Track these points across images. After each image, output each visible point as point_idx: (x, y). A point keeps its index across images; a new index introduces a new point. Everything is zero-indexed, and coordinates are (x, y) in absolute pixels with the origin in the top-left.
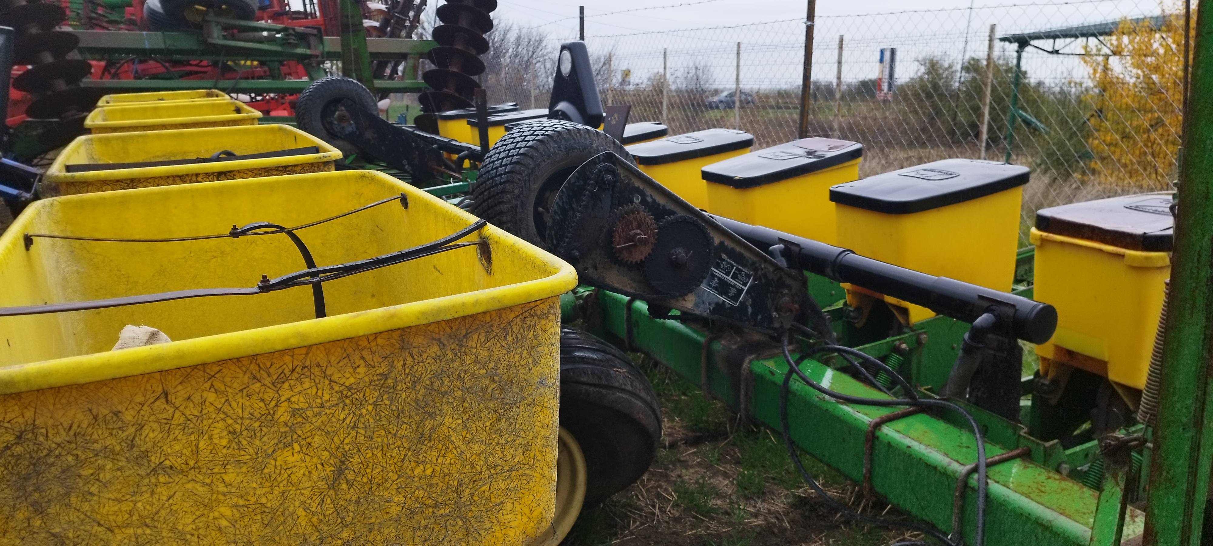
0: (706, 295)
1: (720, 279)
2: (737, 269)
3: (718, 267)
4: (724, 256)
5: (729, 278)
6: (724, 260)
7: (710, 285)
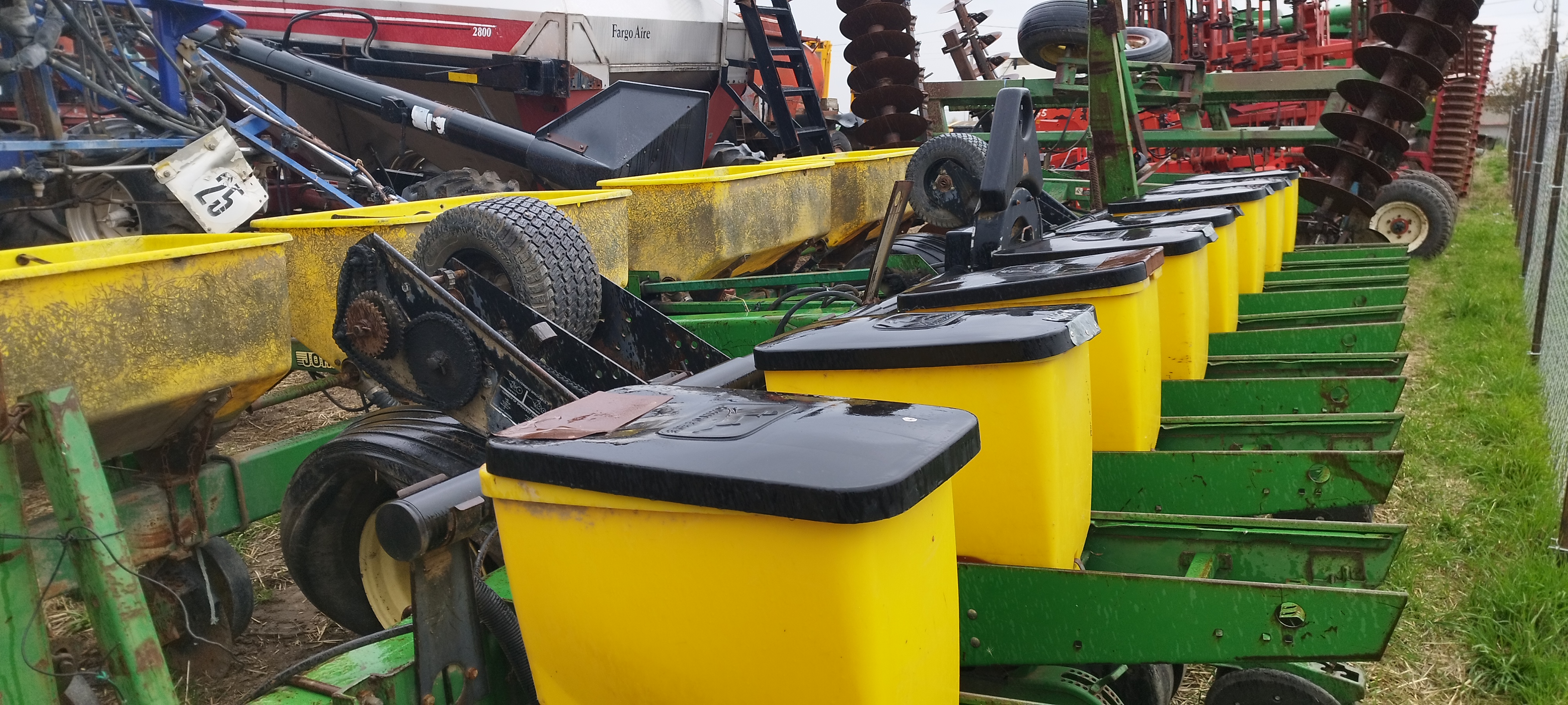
0: (498, 418)
1: (511, 401)
2: (529, 393)
3: (507, 386)
4: (511, 373)
5: (522, 403)
6: (513, 380)
7: (501, 406)
